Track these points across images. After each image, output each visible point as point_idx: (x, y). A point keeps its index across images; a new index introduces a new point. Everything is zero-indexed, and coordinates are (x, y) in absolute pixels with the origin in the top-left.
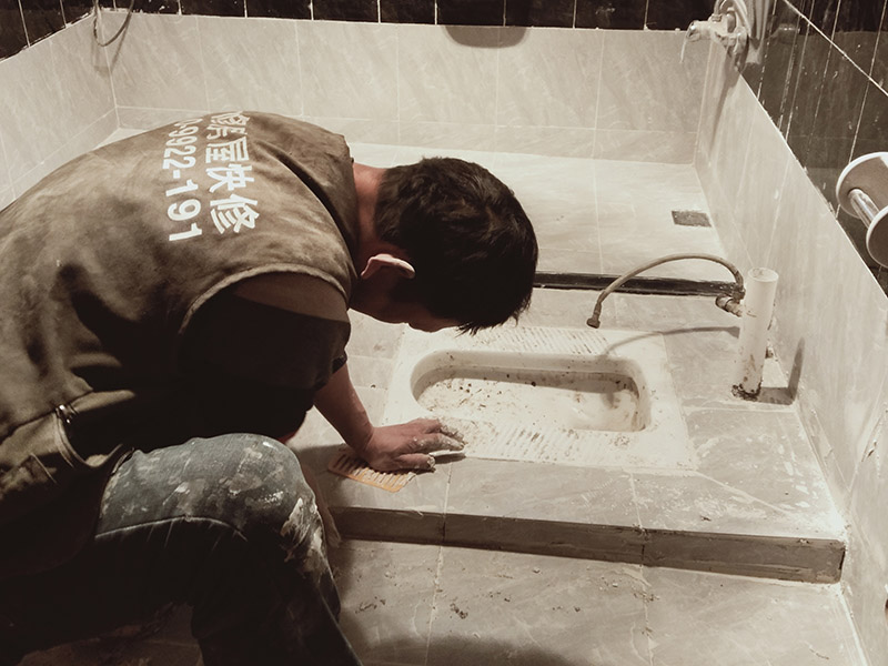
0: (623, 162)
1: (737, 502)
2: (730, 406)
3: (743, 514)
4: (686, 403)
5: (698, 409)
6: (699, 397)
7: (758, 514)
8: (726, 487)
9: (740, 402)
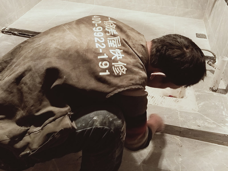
0: (183, 18)
1: (208, 122)
2: (209, 93)
3: (210, 126)
4: (196, 91)
5: (199, 93)
6: (200, 90)
7: (214, 126)
8: (205, 117)
9: (211, 92)
